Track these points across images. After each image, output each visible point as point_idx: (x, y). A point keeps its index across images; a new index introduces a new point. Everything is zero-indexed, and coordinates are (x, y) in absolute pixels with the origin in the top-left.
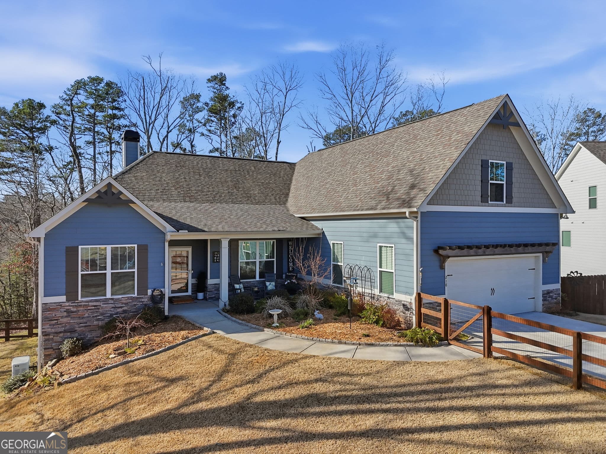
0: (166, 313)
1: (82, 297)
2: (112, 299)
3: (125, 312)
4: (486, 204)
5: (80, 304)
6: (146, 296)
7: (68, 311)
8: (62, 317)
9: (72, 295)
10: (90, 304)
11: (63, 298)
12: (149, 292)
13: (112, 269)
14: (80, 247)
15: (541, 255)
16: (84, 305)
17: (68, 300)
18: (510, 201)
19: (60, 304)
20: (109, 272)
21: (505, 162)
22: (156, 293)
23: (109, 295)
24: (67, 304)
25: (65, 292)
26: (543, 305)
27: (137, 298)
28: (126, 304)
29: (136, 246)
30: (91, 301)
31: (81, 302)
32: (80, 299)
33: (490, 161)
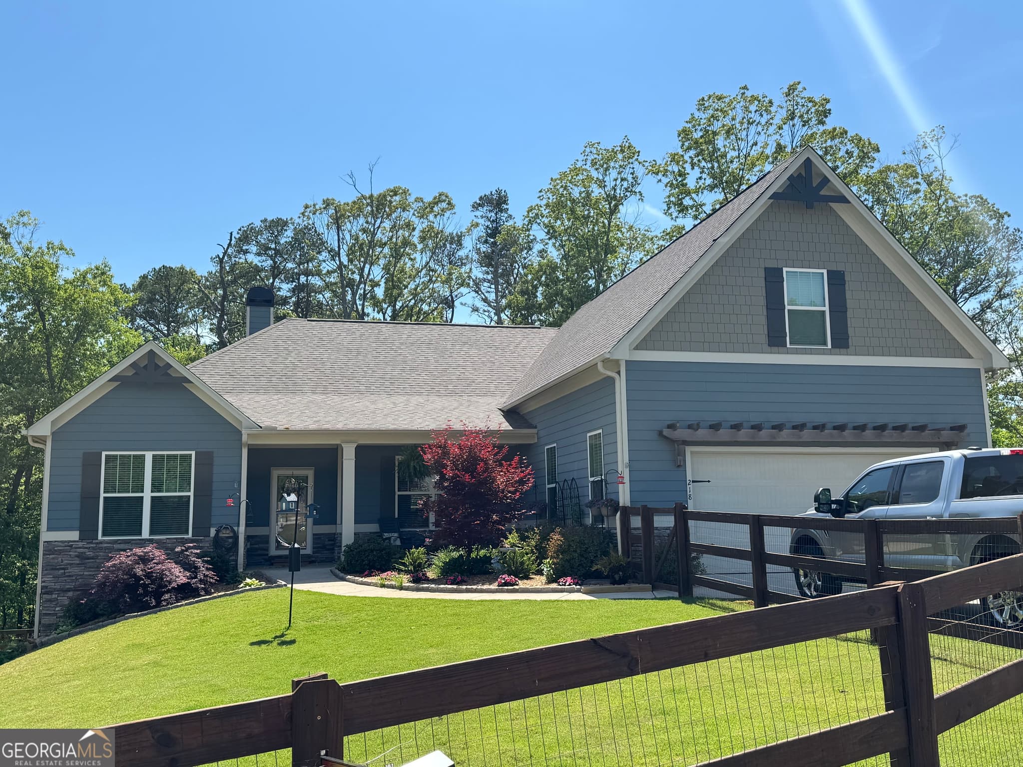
0: (240, 570)
1: (104, 535)
2: (151, 540)
4: (781, 349)
5: (101, 545)
6: (207, 539)
7: (81, 556)
8: (72, 565)
9: (88, 533)
10: (116, 546)
11: (74, 536)
12: (213, 532)
13: (152, 492)
14: (104, 454)
16: (106, 548)
17: (81, 539)
18: (841, 343)
19: (69, 545)
20: (147, 495)
21: (824, 271)
22: (224, 534)
23: (146, 534)
24: (80, 544)
25: (77, 523)
27: (191, 541)
29: (193, 453)
30: (116, 542)
31: (101, 542)
32: (100, 537)
33: (785, 270)
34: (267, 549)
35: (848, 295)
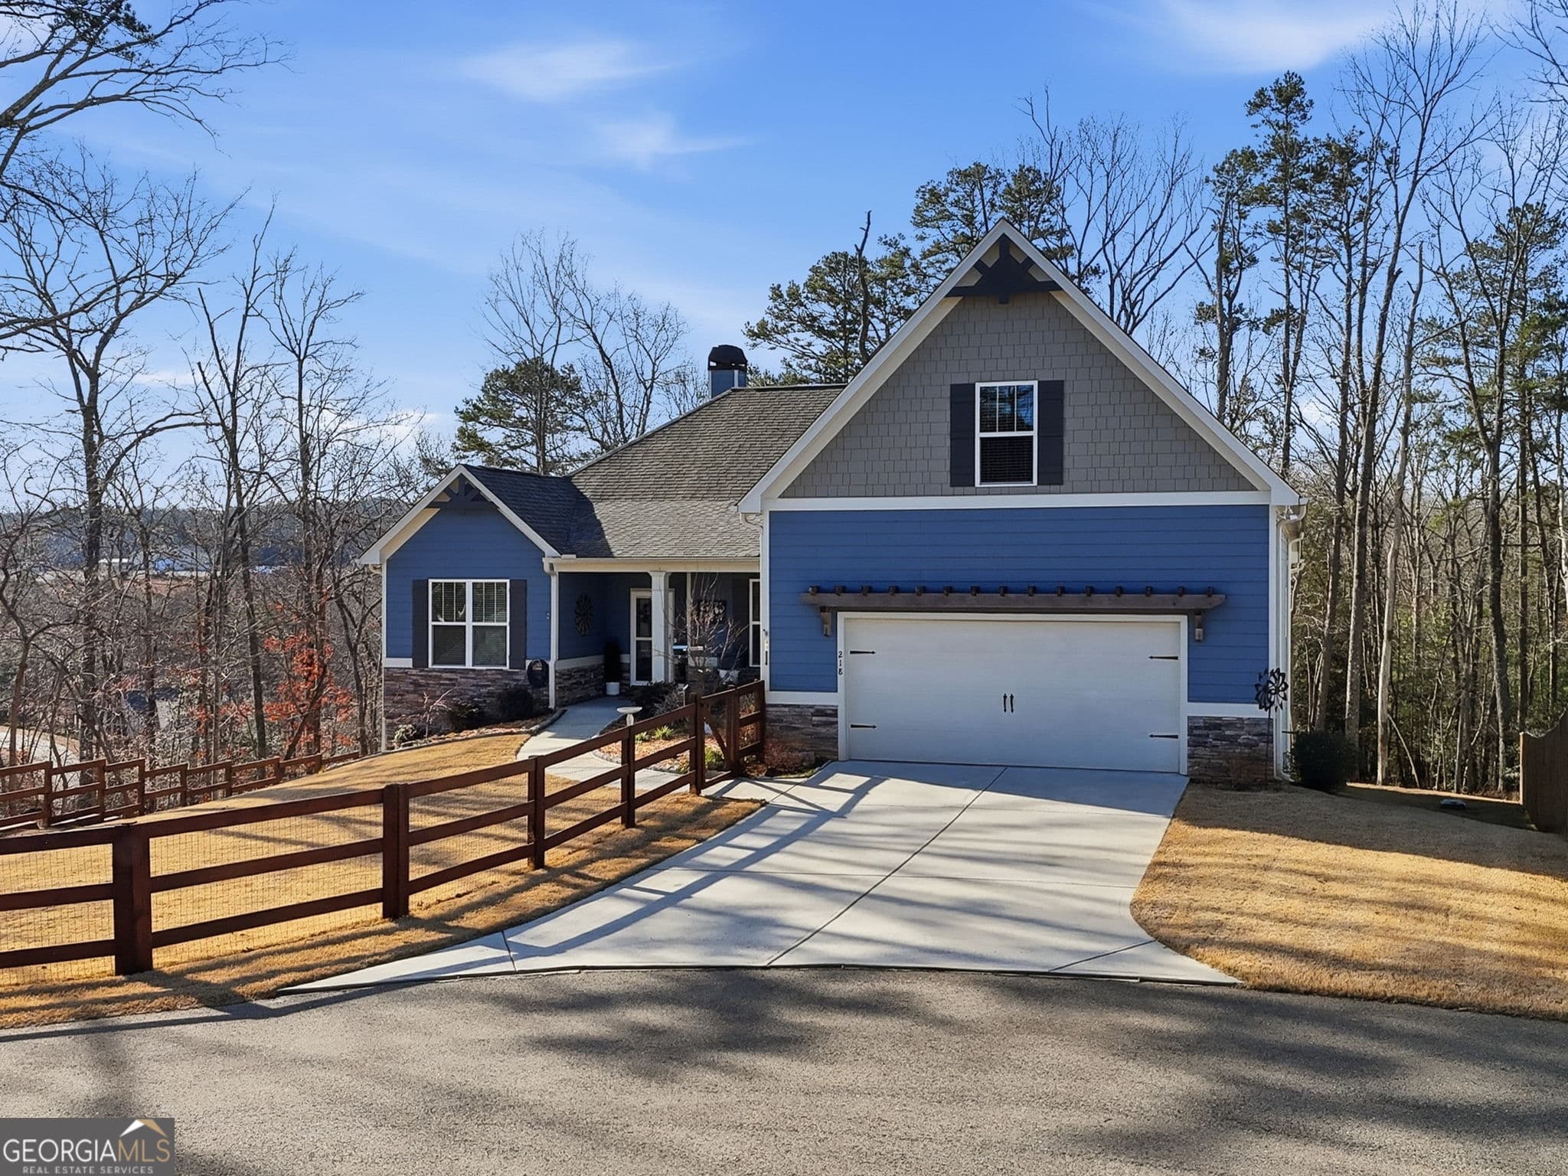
0: (552, 706)
1: (434, 663)
2: (474, 670)
3: (490, 694)
4: (967, 489)
5: (431, 674)
6: (523, 671)
7: (416, 684)
8: (408, 692)
9: (420, 662)
10: (444, 675)
11: (407, 663)
12: (528, 662)
13: (474, 621)
14: (431, 581)
15: (1183, 619)
16: (435, 676)
17: (415, 666)
18: (1053, 477)
19: (405, 671)
20: (469, 624)
21: (1035, 384)
22: (538, 668)
23: (469, 665)
24: (414, 672)
25: (410, 651)
26: (1190, 757)
27: (508, 673)
28: (493, 681)
29: (508, 581)
30: (445, 671)
31: (434, 670)
32: (430, 665)
33: (978, 386)
34: (629, 680)
35: (1068, 412)
